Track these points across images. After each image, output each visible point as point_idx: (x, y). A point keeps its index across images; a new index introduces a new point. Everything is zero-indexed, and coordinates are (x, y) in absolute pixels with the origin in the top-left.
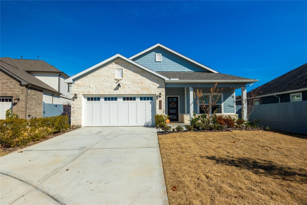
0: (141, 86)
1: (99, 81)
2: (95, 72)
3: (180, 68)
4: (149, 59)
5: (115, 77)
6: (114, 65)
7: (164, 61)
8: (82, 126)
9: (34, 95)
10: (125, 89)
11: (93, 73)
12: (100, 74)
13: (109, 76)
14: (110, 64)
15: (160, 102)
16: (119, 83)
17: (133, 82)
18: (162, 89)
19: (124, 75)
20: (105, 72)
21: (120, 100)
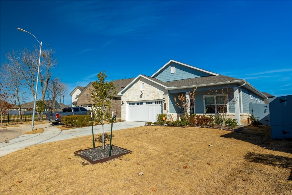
0: (154, 94)
2: (131, 88)
3: (189, 75)
4: (167, 72)
5: (140, 89)
6: (140, 82)
7: (177, 72)
8: (126, 121)
9: (116, 102)
10: (145, 97)
13: (137, 89)
14: (138, 81)
15: (165, 104)
16: (142, 93)
17: (150, 92)
18: (166, 95)
19: (145, 87)
20: (136, 87)
21: (144, 104)
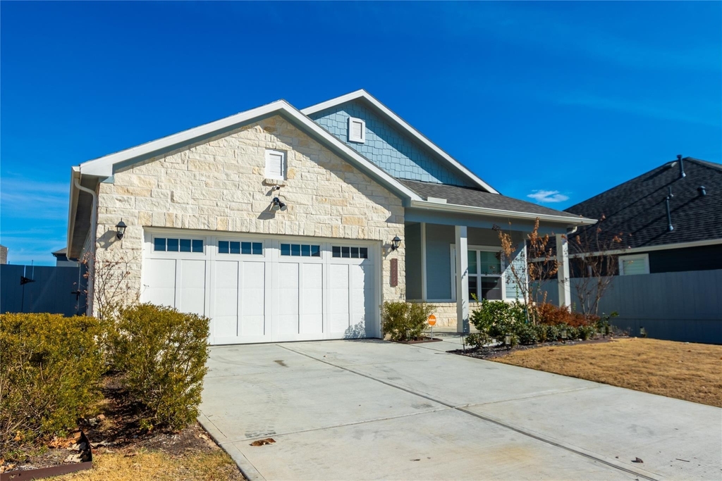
0: (341, 211)
1: (209, 181)
2: (193, 149)
5: (262, 172)
6: (259, 135)
7: (371, 144)
10: (293, 217)
11: (187, 152)
12: (212, 157)
13: (242, 167)
14: (246, 129)
15: (394, 263)
16: (275, 194)
17: (320, 197)
18: (397, 225)
19: (292, 170)
20: (231, 152)
21: (272, 254)
